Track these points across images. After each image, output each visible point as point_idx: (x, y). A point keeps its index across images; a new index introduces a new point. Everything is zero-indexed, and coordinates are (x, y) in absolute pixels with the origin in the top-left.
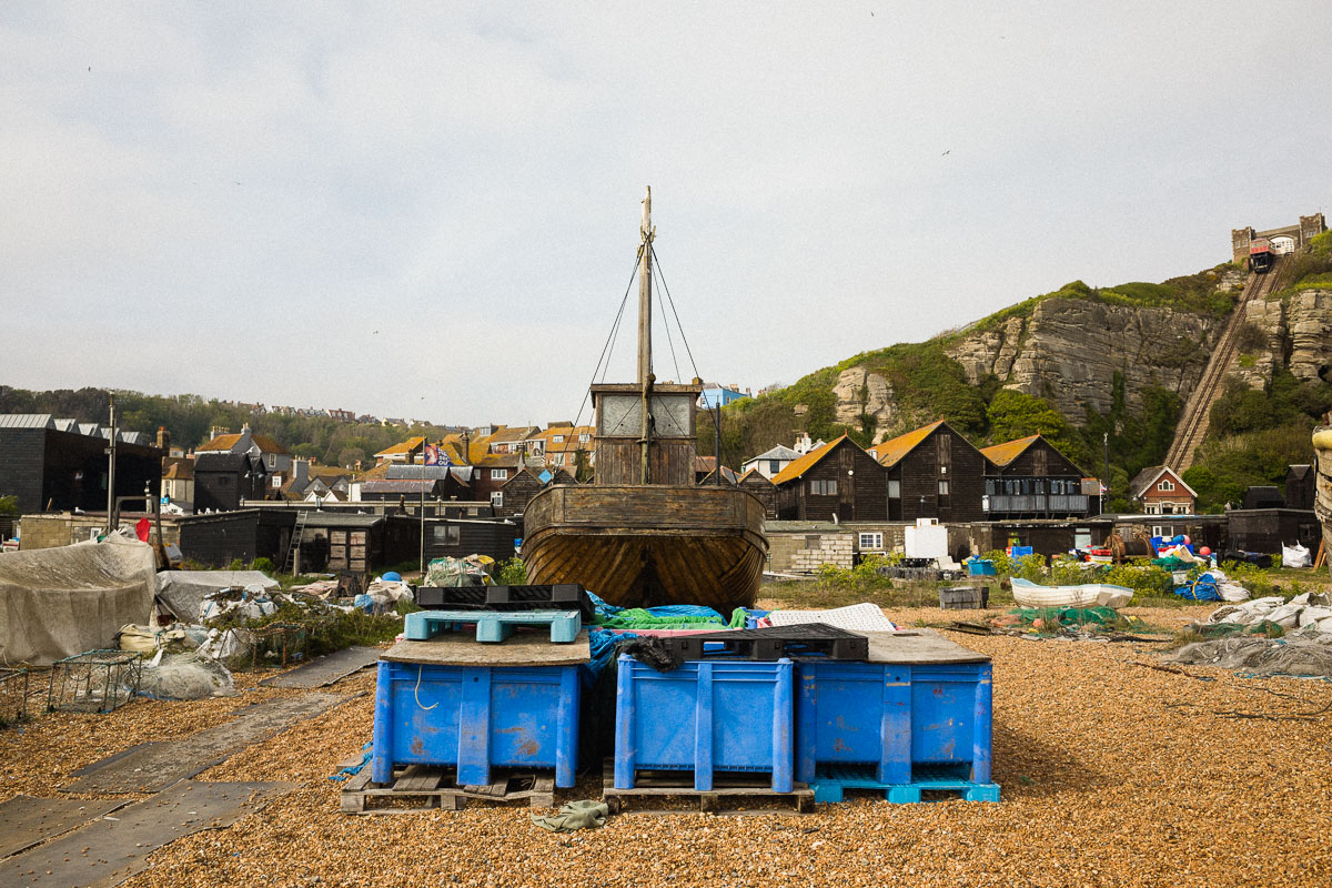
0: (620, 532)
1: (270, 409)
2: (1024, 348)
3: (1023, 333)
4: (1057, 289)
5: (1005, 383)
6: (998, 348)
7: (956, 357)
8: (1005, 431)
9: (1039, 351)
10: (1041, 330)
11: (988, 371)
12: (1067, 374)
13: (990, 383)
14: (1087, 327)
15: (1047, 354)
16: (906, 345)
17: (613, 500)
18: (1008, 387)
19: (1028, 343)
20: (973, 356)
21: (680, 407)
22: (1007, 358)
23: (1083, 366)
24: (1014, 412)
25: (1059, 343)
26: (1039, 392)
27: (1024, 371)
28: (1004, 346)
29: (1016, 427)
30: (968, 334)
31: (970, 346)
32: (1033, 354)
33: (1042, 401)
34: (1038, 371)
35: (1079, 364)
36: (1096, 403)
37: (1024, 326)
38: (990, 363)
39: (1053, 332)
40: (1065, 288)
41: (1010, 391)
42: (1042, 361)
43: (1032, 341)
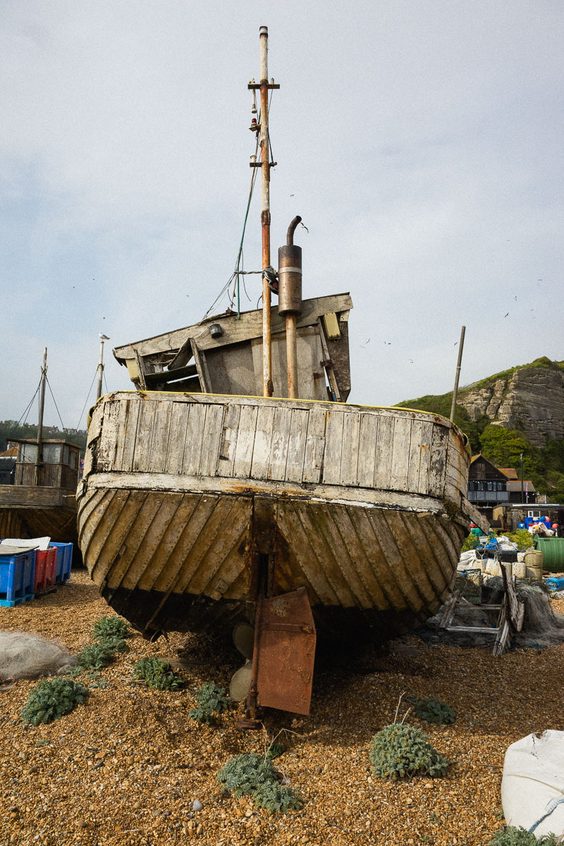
0: (6, 506)
1: (61, 430)
2: (506, 399)
3: (506, 389)
4: (530, 361)
5: (493, 420)
6: (489, 399)
7: (462, 404)
8: (490, 450)
9: (515, 401)
10: (517, 387)
11: (482, 413)
12: (534, 416)
13: (484, 420)
14: (549, 386)
15: (519, 403)
16: (431, 396)
17: (4, 492)
18: (494, 423)
19: (509, 396)
20: (473, 403)
21: (57, 449)
22: (495, 405)
23: (545, 410)
24: (496, 439)
25: (529, 396)
26: (514, 426)
27: (505, 414)
28: (494, 397)
29: (497, 448)
30: (471, 390)
31: (472, 397)
32: (511, 402)
33: (514, 432)
34: (514, 413)
35: (542, 409)
36: (553, 433)
37: (506, 385)
38: (484, 408)
39: (525, 389)
40: (536, 361)
41: (494, 425)
42: (517, 407)
43: (511, 394)
